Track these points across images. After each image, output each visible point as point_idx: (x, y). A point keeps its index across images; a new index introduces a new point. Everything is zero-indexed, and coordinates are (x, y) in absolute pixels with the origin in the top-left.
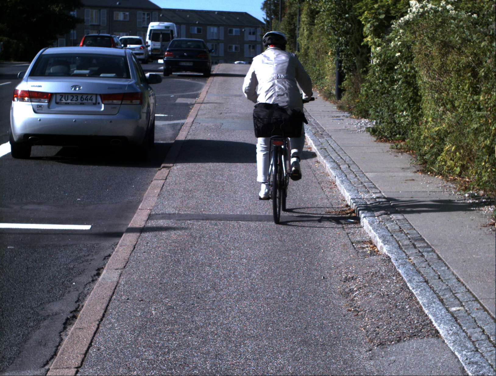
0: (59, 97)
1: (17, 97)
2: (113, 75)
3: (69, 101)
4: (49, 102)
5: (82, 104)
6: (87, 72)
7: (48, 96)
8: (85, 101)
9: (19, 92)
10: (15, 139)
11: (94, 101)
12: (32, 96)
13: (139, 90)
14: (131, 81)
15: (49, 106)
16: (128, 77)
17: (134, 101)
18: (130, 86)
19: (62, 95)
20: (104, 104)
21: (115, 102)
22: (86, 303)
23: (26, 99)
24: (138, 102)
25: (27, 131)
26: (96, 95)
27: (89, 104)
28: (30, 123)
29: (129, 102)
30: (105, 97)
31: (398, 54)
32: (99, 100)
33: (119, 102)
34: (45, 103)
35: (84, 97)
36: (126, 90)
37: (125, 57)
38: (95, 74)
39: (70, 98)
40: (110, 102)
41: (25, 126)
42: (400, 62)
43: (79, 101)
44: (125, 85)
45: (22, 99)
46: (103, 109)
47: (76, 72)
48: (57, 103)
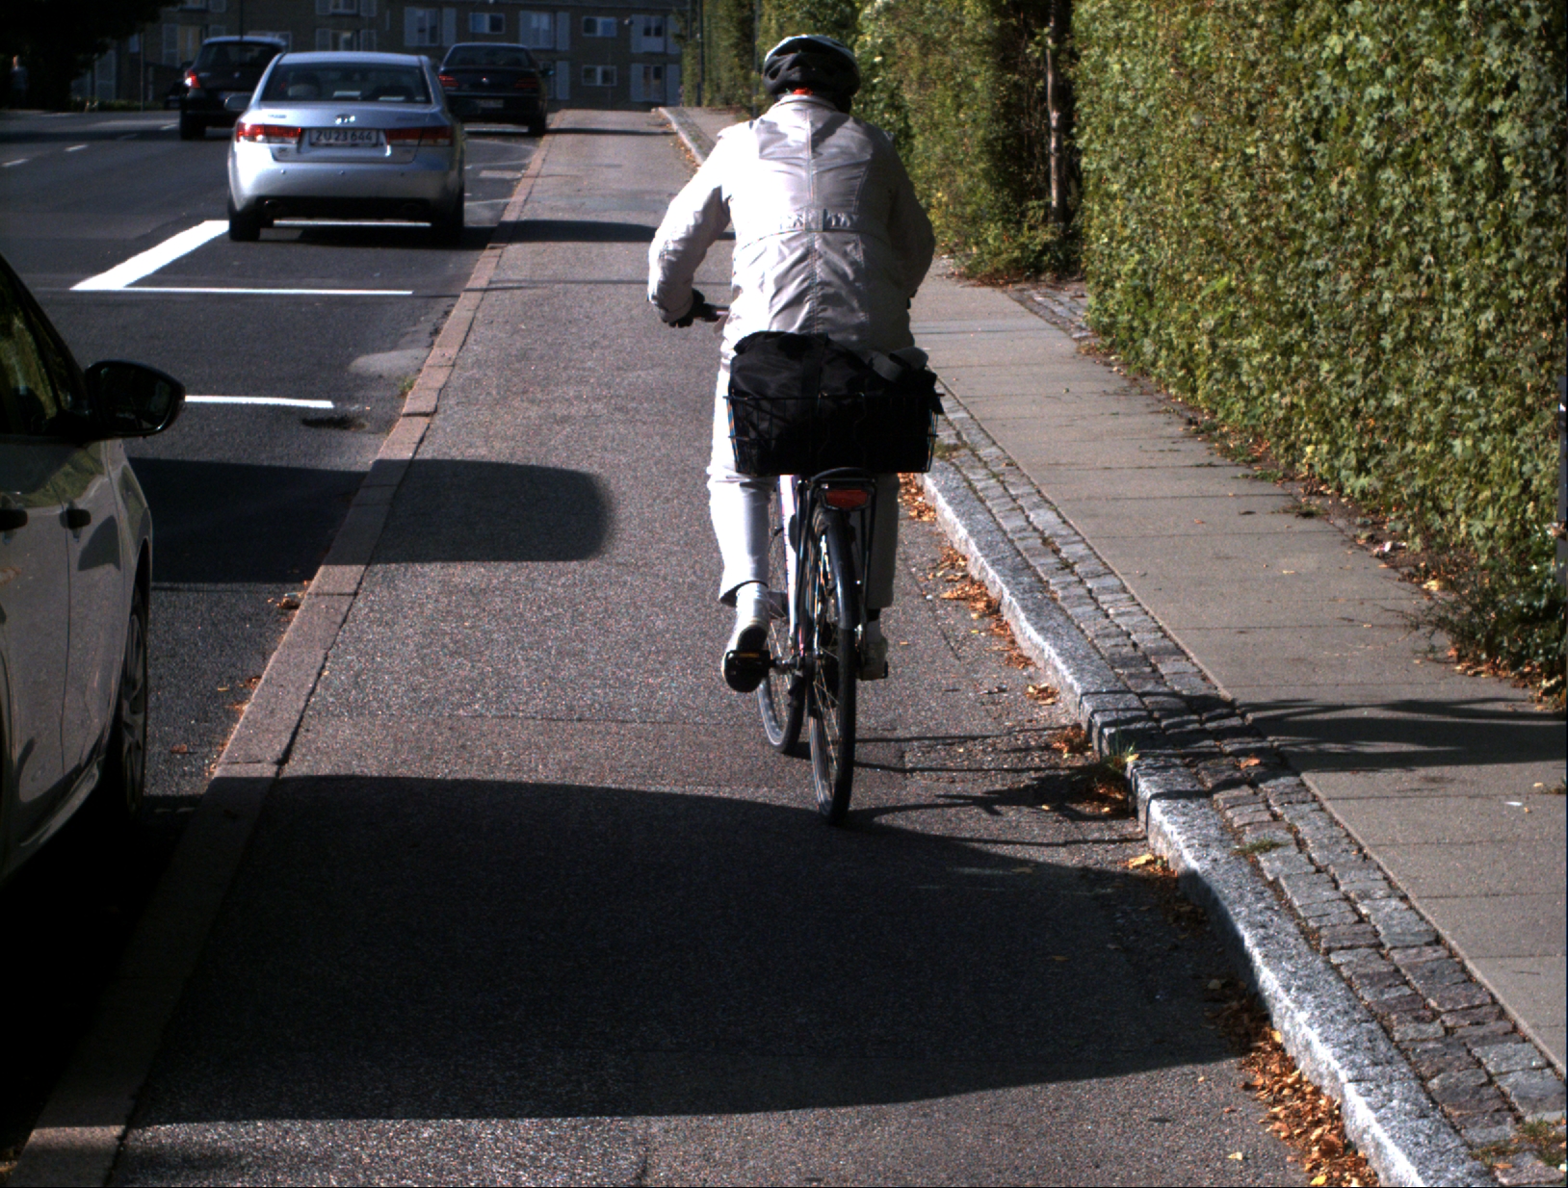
0: (315, 135)
1: (243, 134)
2: (401, 98)
3: (332, 141)
4: (299, 143)
5: (354, 146)
6: (356, 93)
7: (298, 133)
8: (358, 141)
9: (247, 128)
10: (238, 206)
11: (374, 141)
12: (270, 132)
13: (447, 123)
14: (435, 108)
15: (298, 150)
16: (428, 101)
17: (440, 141)
18: (433, 116)
19: (321, 130)
20: (393, 147)
21: (409, 141)
22: (446, 326)
23: (260, 137)
24: (446, 142)
25: (263, 192)
26: (378, 130)
27: (365, 146)
28: (270, 178)
29: (431, 142)
30: (394, 135)
31: (878, 59)
32: (383, 138)
33: (415, 142)
34: (292, 144)
35: (358, 134)
36: (428, 123)
37: (420, 68)
38: (371, 97)
39: (334, 136)
40: (401, 142)
41: (259, 184)
42: (882, 73)
43: (349, 141)
44: (425, 115)
45: (252, 137)
46: (388, 152)
47: (337, 94)
48: (312, 144)
